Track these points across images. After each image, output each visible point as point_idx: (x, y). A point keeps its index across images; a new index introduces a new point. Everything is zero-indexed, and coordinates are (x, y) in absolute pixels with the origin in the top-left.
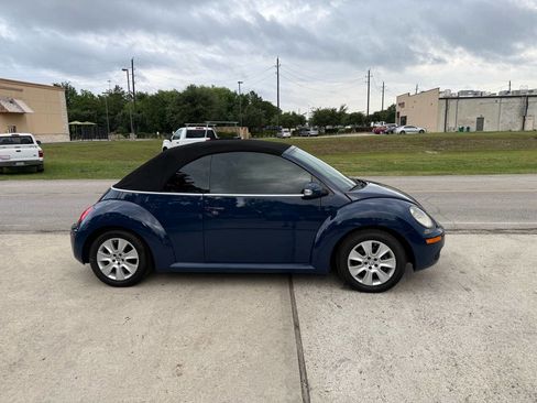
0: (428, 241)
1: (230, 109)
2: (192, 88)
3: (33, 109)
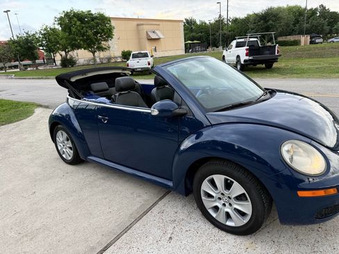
0: (301, 194)
1: (297, 21)
2: (271, 9)
3: (163, 35)
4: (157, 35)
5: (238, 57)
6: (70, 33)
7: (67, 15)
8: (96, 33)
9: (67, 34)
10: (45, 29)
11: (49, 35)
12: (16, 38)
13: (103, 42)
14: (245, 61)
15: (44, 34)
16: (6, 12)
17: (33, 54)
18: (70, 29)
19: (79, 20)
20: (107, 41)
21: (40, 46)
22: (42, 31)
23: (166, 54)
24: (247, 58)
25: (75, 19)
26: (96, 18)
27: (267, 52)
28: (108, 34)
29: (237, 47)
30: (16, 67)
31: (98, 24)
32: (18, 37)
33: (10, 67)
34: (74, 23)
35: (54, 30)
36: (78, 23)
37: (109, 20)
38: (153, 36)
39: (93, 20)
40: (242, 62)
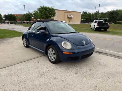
0: (64, 53)
3: (73, 17)
4: (71, 16)
5: (95, 26)
6: (42, 13)
7: (41, 8)
8: (50, 14)
9: (41, 14)
10: (35, 12)
11: (36, 13)
12: (26, 14)
13: (52, 17)
14: (96, 27)
15: (34, 13)
16: (24, 5)
17: (30, 19)
18: (42, 12)
19: (45, 9)
20: (53, 17)
21: (33, 17)
22: (34, 12)
23: (74, 23)
24: (97, 26)
25: (44, 9)
26: (50, 9)
27: (105, 25)
28: (54, 15)
29: (95, 22)
30: (25, 23)
31: (51, 11)
32: (26, 13)
33: (23, 23)
34: (43, 10)
35: (37, 12)
36: (45, 10)
37: (55, 10)
38: (70, 17)
39: (49, 10)
40: (95, 28)
